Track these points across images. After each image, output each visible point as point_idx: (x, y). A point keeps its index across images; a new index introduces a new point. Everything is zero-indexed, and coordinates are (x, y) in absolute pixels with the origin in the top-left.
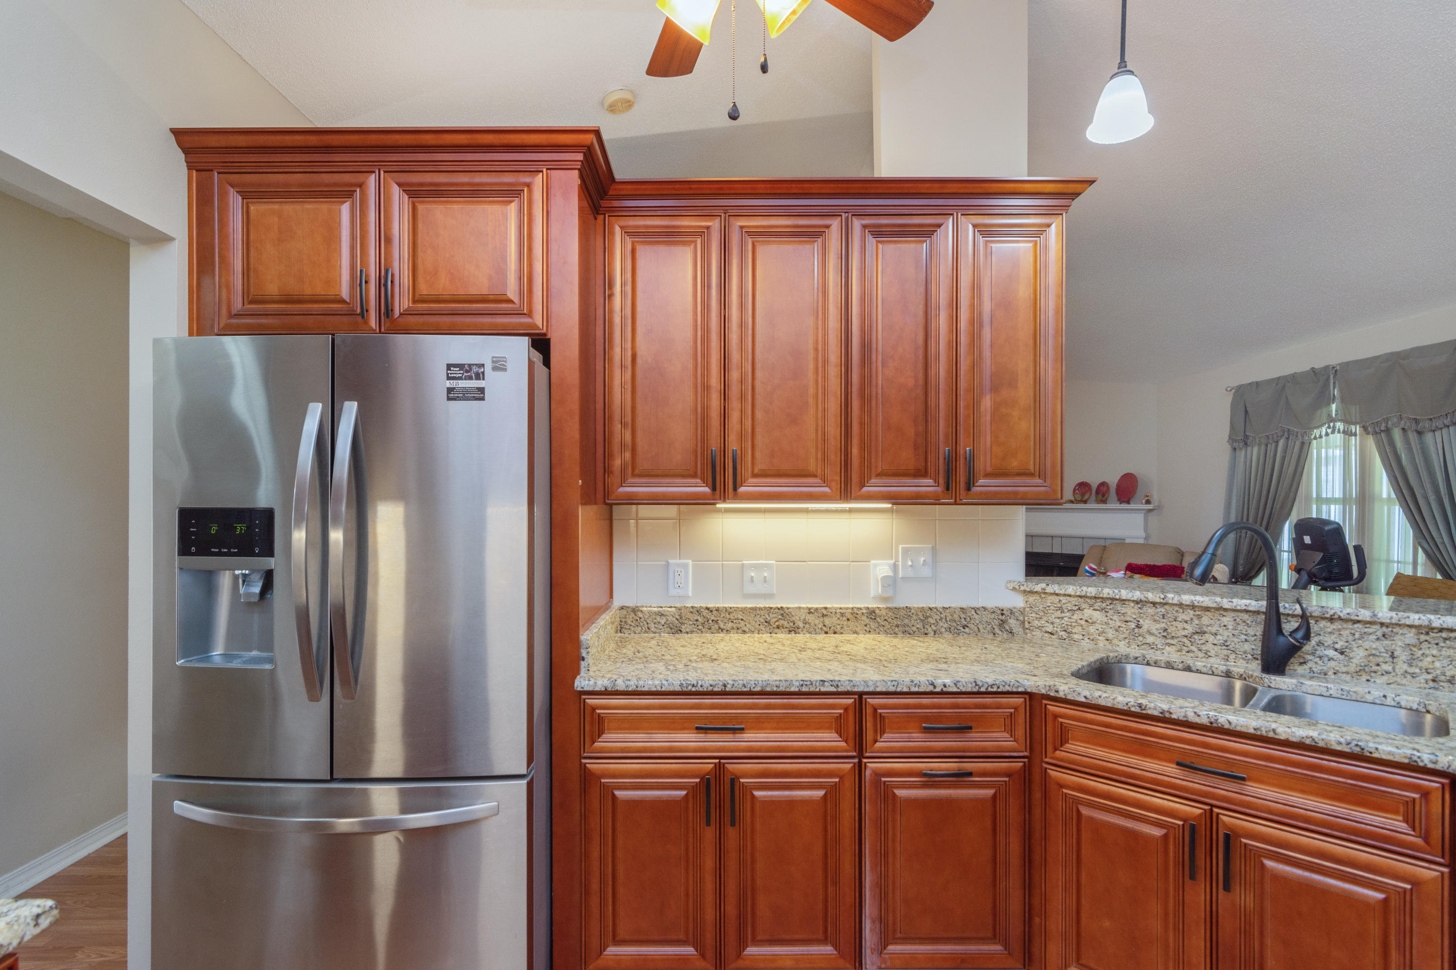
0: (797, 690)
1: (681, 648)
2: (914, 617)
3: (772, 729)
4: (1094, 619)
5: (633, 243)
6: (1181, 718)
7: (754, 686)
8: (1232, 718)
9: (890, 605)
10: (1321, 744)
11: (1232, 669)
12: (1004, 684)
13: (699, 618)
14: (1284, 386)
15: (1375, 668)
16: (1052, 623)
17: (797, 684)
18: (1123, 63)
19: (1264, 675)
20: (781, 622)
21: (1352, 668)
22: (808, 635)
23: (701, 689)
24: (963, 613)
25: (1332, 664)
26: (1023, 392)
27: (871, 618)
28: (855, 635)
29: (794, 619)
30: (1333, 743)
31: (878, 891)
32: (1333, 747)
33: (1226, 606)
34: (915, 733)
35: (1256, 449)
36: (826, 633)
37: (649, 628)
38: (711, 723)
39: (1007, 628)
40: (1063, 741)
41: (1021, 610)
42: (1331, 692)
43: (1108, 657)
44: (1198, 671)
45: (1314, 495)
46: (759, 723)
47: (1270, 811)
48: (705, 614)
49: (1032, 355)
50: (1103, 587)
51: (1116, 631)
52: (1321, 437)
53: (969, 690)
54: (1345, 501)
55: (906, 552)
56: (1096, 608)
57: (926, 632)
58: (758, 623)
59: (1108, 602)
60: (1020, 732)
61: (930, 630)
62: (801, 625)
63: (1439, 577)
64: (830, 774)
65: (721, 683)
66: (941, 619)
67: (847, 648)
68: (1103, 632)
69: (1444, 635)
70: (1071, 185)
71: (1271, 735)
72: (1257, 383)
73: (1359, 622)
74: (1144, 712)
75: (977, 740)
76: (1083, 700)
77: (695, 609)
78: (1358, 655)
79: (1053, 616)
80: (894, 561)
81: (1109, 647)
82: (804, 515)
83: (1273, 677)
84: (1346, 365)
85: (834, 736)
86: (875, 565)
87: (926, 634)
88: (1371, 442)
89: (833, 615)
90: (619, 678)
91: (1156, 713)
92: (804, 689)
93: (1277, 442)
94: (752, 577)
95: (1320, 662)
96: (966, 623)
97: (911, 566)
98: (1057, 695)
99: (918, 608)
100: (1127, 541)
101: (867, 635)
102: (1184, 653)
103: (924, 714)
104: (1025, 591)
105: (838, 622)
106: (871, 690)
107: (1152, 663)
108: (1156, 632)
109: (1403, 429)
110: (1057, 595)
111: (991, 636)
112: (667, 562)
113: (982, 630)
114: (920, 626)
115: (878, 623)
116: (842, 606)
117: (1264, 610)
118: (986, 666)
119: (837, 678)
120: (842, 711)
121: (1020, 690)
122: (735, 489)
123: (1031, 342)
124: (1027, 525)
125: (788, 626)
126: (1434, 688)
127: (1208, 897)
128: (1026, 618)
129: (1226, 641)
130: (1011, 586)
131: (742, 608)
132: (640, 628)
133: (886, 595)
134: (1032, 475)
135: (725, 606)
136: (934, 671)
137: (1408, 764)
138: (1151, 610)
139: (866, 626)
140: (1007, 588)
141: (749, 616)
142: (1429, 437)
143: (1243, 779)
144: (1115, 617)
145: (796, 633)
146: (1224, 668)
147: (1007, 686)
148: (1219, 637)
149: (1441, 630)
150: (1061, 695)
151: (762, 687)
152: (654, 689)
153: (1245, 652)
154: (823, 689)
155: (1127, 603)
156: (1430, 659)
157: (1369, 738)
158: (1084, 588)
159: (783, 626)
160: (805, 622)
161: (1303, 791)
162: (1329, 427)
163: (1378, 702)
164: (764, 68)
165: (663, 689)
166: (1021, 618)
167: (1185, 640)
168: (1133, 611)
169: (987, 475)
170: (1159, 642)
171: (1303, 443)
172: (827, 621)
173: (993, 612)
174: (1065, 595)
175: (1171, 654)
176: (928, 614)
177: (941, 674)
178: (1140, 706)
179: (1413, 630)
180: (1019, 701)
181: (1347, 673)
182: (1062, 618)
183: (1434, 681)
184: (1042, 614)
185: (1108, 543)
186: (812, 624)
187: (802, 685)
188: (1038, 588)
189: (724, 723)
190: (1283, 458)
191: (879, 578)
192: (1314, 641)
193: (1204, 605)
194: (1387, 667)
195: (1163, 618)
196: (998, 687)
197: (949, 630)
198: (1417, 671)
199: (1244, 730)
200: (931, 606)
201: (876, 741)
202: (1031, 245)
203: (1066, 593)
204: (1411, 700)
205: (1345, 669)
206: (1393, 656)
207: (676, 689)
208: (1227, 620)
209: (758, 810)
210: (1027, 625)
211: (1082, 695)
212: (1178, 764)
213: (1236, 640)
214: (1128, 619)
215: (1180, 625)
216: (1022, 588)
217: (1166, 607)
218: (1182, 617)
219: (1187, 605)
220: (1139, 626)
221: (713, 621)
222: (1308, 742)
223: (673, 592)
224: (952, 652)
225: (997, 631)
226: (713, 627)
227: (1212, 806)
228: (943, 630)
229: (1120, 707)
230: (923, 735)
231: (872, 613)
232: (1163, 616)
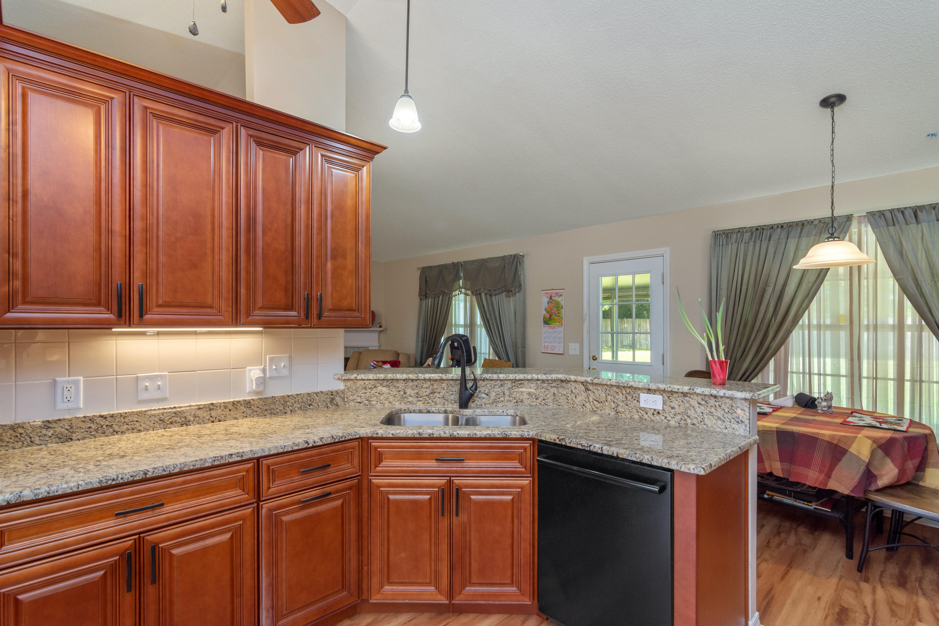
0: (210, 464)
1: (79, 453)
2: (278, 403)
3: (188, 498)
4: (383, 392)
5: (23, 88)
6: (438, 436)
7: (173, 469)
8: (459, 432)
9: (261, 397)
10: (492, 436)
11: (447, 409)
12: (348, 435)
13: (92, 425)
14: (441, 270)
15: (498, 400)
16: (361, 397)
17: (211, 460)
18: (406, 91)
19: (461, 410)
20: (175, 418)
21: (491, 402)
22: (198, 426)
23: (121, 481)
24: (309, 396)
25: (484, 400)
26: (350, 261)
27: (248, 407)
28: (236, 421)
29: (185, 415)
30: (497, 435)
31: (271, 588)
32: (496, 437)
33: (444, 378)
34: (295, 476)
35: (430, 300)
36: (213, 422)
37: (32, 442)
38: (130, 507)
39: (335, 403)
40: (380, 461)
41: (343, 391)
42: (485, 413)
43: (392, 411)
44: (433, 412)
45: (454, 323)
46: (176, 497)
47: (473, 472)
48: (98, 421)
49: (354, 240)
50: (387, 374)
51: (394, 397)
52: (456, 295)
53: (329, 442)
54: (465, 326)
55: (271, 360)
56: (384, 385)
57: (286, 411)
58: (153, 422)
59: (390, 382)
60: (356, 462)
61: (288, 410)
62: (192, 419)
63: (497, 359)
64: (236, 520)
65: (142, 473)
66: (295, 402)
67: (234, 429)
68: (387, 398)
69: (520, 382)
70: (375, 147)
71: (474, 436)
72: (431, 267)
73: (493, 380)
74: (421, 436)
75: (333, 473)
76: (391, 436)
77: (88, 418)
78: (493, 395)
79: (361, 393)
80: (263, 367)
81: (391, 406)
82: (194, 337)
83: (464, 410)
84: (465, 262)
85: (239, 491)
86: (250, 370)
87: (286, 413)
88: (474, 298)
89: (218, 408)
90: (25, 489)
91: (426, 436)
92: (216, 463)
93: (439, 297)
94: (147, 386)
95: (480, 400)
96: (310, 403)
97: (275, 369)
98: (377, 436)
99: (280, 396)
100: (370, 348)
101: (244, 419)
102: (426, 404)
103: (301, 463)
104: (344, 380)
105: (222, 413)
106: (266, 454)
107: (412, 412)
108: (413, 395)
109: (486, 294)
110: (363, 380)
111: (326, 409)
112: (55, 380)
113: (320, 406)
114: (281, 408)
115: (253, 410)
116: (225, 401)
117: (460, 378)
118: (334, 426)
119: (241, 451)
120: (244, 473)
121: (357, 437)
122: (141, 316)
123: (354, 232)
124: (345, 341)
125: (180, 421)
126: (517, 405)
127: (449, 522)
128: (345, 396)
129: (444, 396)
130: (337, 377)
131: (137, 412)
132: (20, 443)
133: (258, 390)
134: (355, 310)
135: (120, 412)
136: (305, 435)
137: (521, 438)
138: (411, 384)
139: (244, 413)
140: (335, 379)
141: (144, 417)
142: (494, 297)
143: (463, 460)
144: (394, 390)
145: (187, 425)
146: (443, 409)
147: (350, 436)
148: (441, 394)
149: (519, 380)
150: (380, 435)
151: (180, 468)
152: (69, 491)
153: (451, 400)
154: (231, 460)
155: (399, 381)
156: (515, 393)
157: (508, 430)
158: (378, 375)
159: (176, 422)
160: (195, 416)
161: (485, 460)
162: (459, 291)
163: (501, 414)
164: (224, 9)
165: (81, 489)
166: (343, 396)
167: (426, 397)
168: (402, 385)
169: (330, 310)
170: (414, 400)
171: (449, 298)
172: (213, 413)
173: (327, 394)
174: (367, 380)
175: (420, 405)
176: (287, 400)
177: (310, 435)
178: (419, 434)
179: (510, 382)
180: (356, 443)
181: (489, 404)
182: (366, 393)
183: (517, 402)
184: (354, 392)
185: (360, 350)
186: (201, 417)
187: (215, 461)
188: (353, 377)
189: (143, 504)
190: (442, 305)
191: (254, 379)
192: (478, 390)
193: (435, 378)
194: (502, 399)
195: (417, 387)
196: (345, 437)
197: (300, 408)
198: (512, 399)
199: (464, 436)
200: (289, 394)
201: (269, 488)
202: (353, 175)
203: (369, 378)
204: (511, 412)
205: (488, 402)
206: (504, 394)
207: (95, 486)
208: (444, 385)
209: (175, 564)
210: (346, 400)
211: (391, 433)
212: (437, 460)
213: (448, 394)
214: (400, 389)
215: (424, 390)
216: (344, 378)
217: (418, 381)
218: (425, 385)
219: (427, 379)
220: (405, 393)
221: (107, 426)
222: (488, 436)
223: (61, 405)
224: (308, 421)
225: (329, 405)
226: (107, 431)
227: (450, 477)
228: (297, 409)
229: (410, 436)
230: (300, 477)
231: (248, 404)
232: (417, 386)
